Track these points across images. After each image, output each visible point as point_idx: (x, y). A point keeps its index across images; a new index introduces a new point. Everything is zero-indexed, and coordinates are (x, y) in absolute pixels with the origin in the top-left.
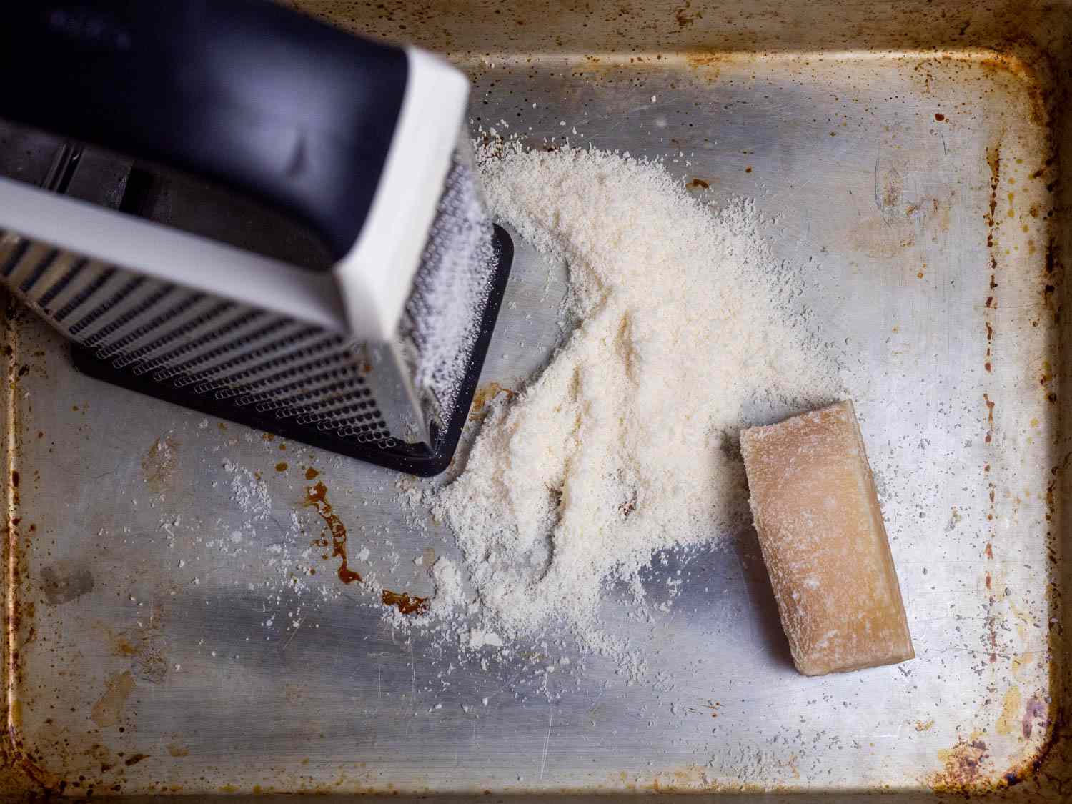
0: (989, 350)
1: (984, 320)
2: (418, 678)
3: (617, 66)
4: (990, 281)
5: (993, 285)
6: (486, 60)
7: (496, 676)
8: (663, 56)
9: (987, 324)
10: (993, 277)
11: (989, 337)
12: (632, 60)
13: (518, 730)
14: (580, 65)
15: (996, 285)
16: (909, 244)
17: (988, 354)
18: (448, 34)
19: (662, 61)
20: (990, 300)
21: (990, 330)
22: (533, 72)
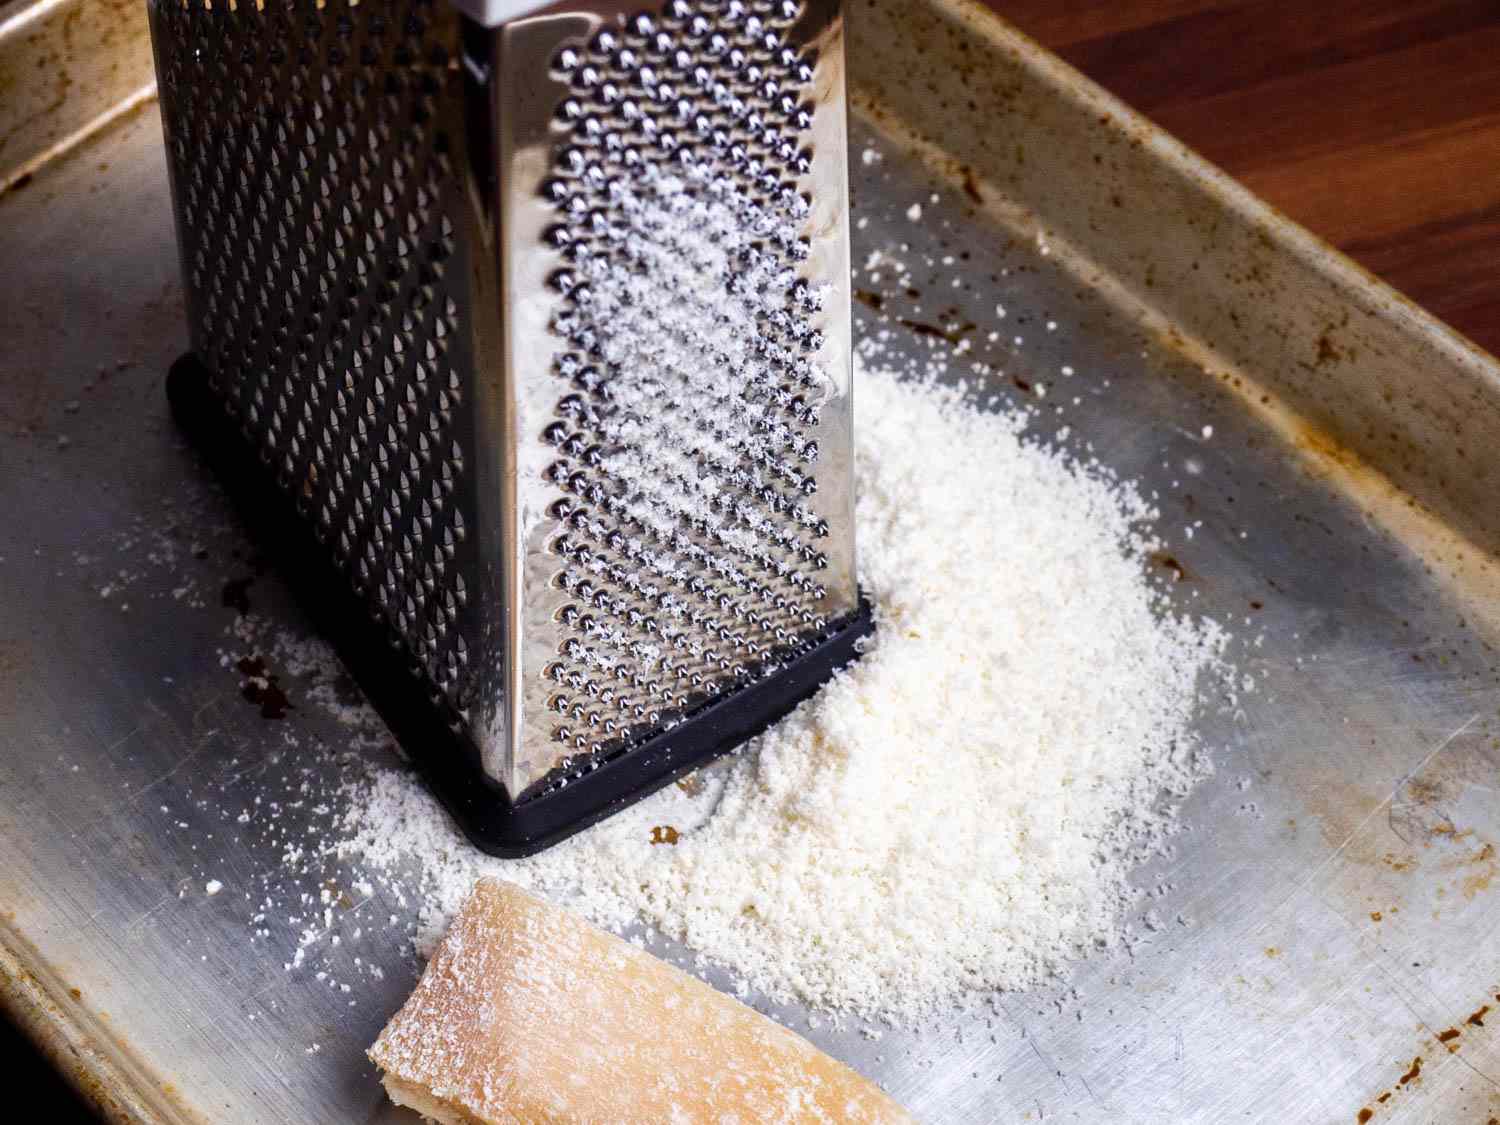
0: (1388, 1095)
1: (1418, 1050)
2: (169, 782)
3: (1199, 368)
4: (1475, 1010)
5: (1476, 1020)
6: (1041, 240)
7: (263, 871)
8: (1273, 401)
9: (1418, 1060)
10: (1485, 1009)
11: (1405, 1080)
12: (1226, 377)
13: (209, 959)
14: (1154, 332)
15: (1480, 1024)
16: (1398, 867)
17: (1382, 1100)
18: (1020, 161)
19: (1264, 409)
20: (1453, 1034)
21: (1415, 1072)
22: (1087, 294)
